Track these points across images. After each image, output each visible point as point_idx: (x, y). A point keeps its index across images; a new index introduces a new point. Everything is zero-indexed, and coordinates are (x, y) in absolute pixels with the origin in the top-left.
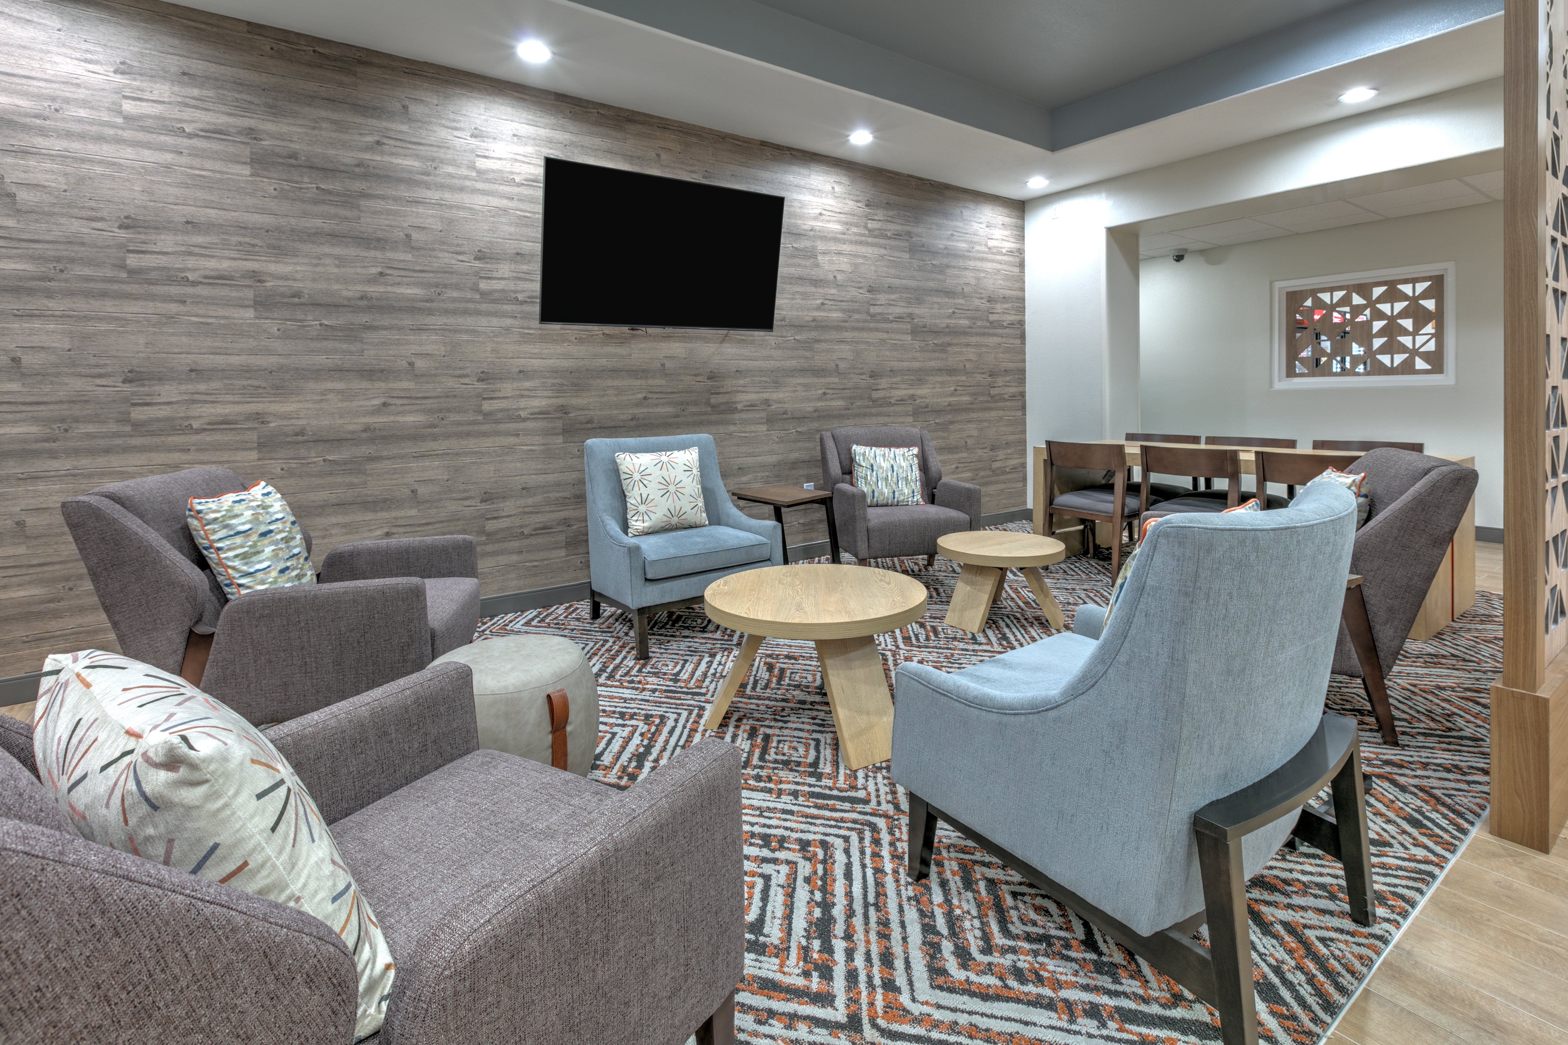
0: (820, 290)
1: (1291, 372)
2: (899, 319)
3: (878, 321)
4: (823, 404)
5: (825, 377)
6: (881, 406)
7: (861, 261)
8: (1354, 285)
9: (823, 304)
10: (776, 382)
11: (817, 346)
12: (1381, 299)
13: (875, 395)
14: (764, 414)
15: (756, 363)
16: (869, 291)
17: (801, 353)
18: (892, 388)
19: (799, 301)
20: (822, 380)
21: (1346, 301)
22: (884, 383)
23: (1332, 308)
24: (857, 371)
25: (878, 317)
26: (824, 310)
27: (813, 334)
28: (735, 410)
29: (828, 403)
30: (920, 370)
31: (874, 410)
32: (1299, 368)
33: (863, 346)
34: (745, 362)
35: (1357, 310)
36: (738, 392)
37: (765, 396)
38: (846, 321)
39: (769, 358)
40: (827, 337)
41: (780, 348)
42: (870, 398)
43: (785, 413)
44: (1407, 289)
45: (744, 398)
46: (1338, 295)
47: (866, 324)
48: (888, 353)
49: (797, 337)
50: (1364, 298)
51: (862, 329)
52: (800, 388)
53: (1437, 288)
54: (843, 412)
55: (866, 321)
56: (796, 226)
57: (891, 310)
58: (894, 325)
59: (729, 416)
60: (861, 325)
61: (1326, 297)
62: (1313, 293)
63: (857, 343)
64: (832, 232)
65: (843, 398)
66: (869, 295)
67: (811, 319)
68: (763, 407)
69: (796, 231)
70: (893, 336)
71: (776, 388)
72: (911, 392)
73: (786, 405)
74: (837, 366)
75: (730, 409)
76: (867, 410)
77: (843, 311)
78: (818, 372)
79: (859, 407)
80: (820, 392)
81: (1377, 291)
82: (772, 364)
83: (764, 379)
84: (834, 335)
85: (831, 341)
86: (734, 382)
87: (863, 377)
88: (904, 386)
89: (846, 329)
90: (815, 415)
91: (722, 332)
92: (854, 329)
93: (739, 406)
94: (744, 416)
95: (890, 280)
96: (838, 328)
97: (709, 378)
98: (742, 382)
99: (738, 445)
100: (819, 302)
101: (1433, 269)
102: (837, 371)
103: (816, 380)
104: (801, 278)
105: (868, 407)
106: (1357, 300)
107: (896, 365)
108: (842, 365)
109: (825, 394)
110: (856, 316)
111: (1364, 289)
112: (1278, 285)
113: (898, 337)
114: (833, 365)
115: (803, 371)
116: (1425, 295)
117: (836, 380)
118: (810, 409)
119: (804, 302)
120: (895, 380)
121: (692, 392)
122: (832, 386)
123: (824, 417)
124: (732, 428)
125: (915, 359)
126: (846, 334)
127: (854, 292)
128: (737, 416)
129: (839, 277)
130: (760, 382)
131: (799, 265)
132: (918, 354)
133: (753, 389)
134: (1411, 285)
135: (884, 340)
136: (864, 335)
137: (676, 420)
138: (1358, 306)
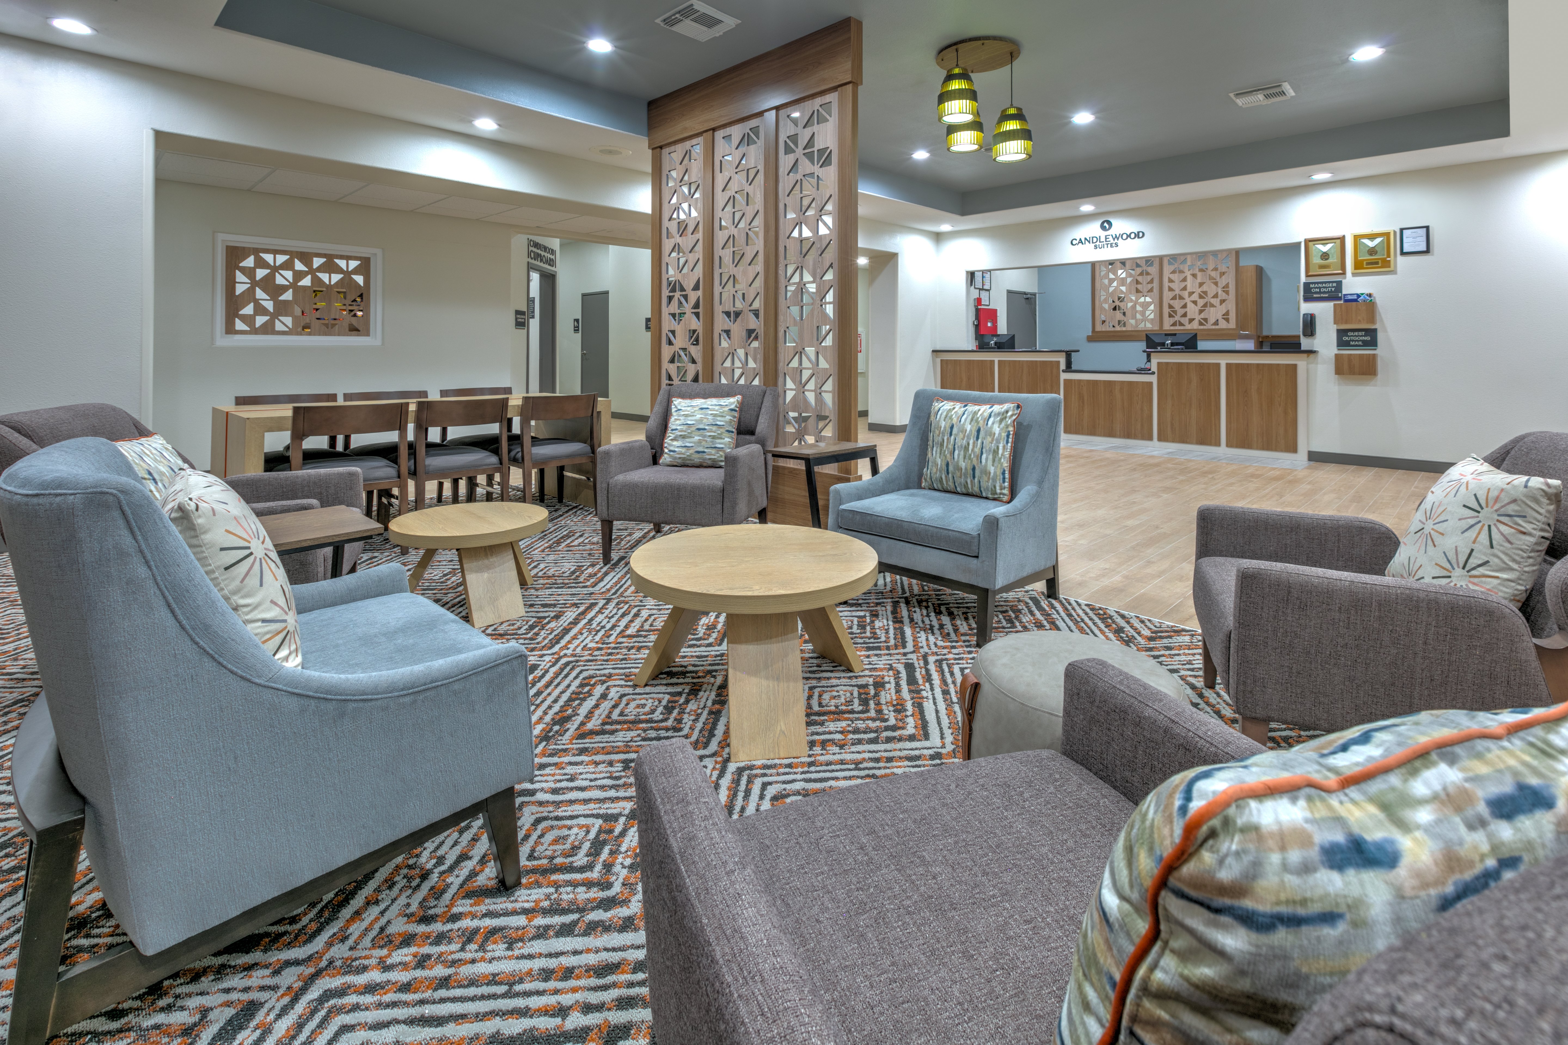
1: (230, 329)
8: (297, 252)
12: (321, 269)
21: (288, 265)
23: (275, 269)
32: (239, 325)
35: (299, 275)
44: (342, 263)
46: (281, 259)
50: (306, 266)
53: (365, 267)
61: (269, 258)
62: (256, 252)
81: (317, 262)
101: (364, 252)
106: (299, 266)
111: (306, 258)
112: (221, 237)
116: (356, 271)
134: (345, 261)
138: (301, 272)
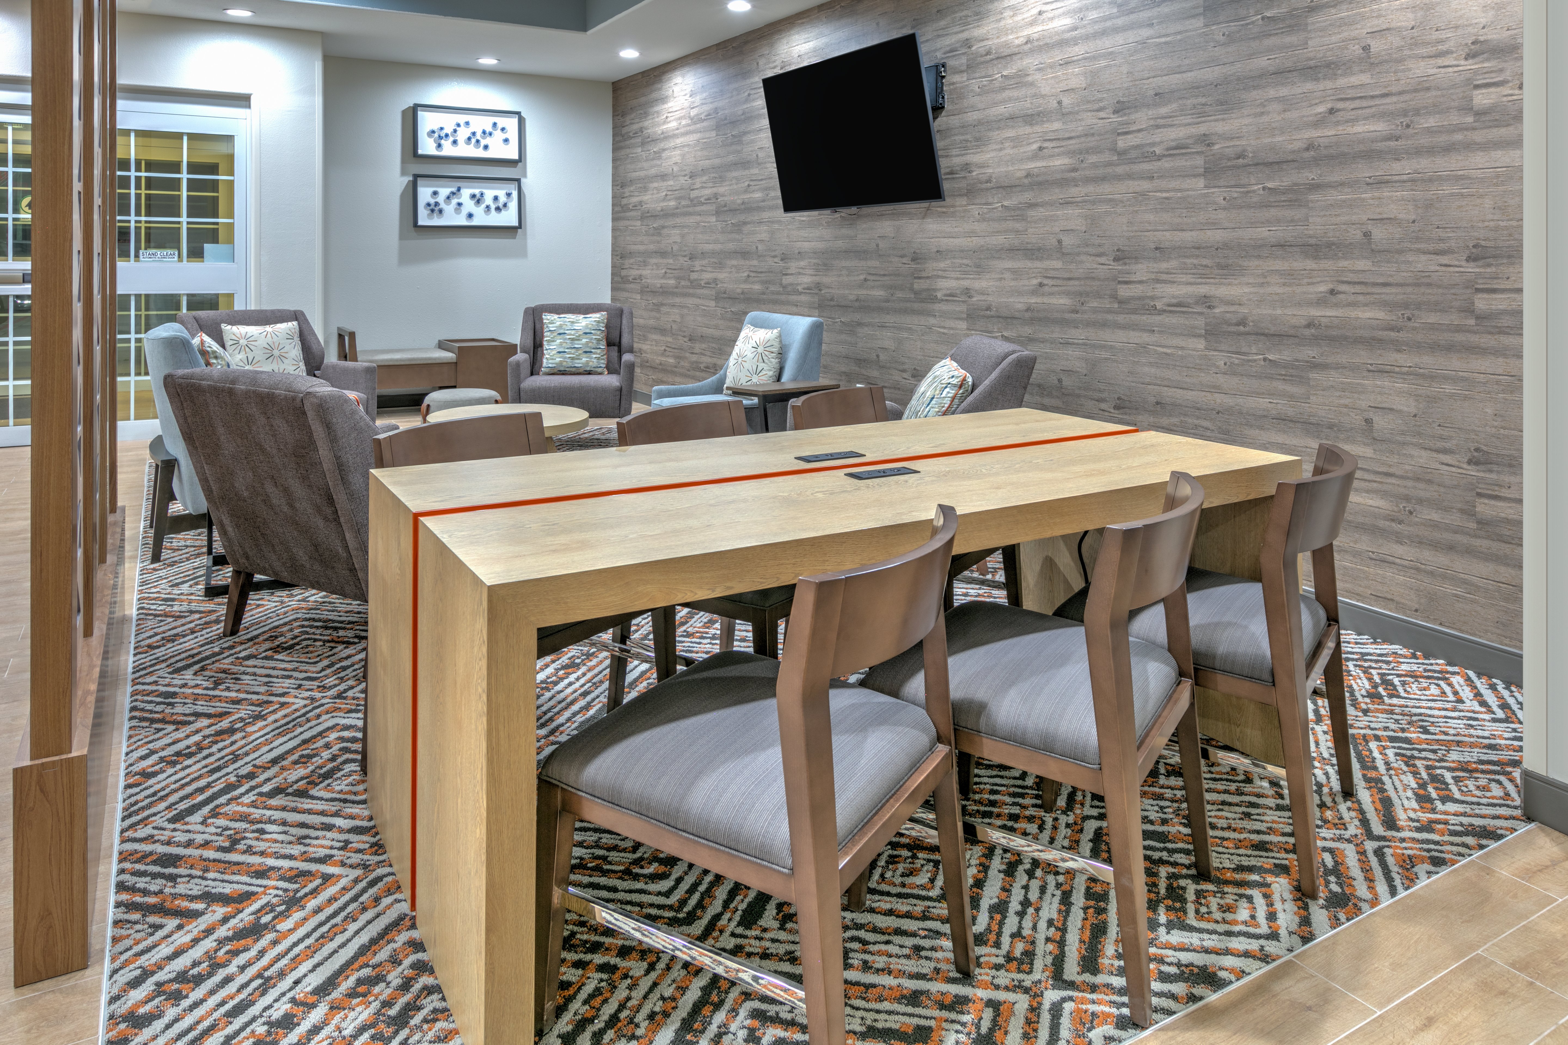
0: (1038, 128)
2: (1178, 149)
3: (1132, 162)
4: (1039, 300)
5: (1041, 259)
6: (1134, 312)
7: (1103, 63)
9: (1041, 149)
10: (978, 266)
11: (1031, 213)
13: (1124, 292)
14: (963, 308)
15: (957, 241)
16: (1115, 112)
17: (1011, 224)
18: (1158, 281)
19: (1009, 151)
20: (1038, 264)
22: (1141, 270)
24: (1091, 250)
25: (1134, 154)
26: (1043, 158)
27: (1027, 196)
28: (934, 300)
29: (1046, 300)
30: (1226, 246)
31: (1121, 318)
33: (1104, 208)
34: (946, 240)
36: (938, 277)
37: (966, 283)
38: (1075, 170)
39: (972, 234)
40: (1046, 197)
41: (984, 220)
42: (1114, 297)
43: (988, 309)
45: (945, 285)
47: (1109, 170)
48: (1151, 217)
49: (1006, 203)
51: (1103, 179)
52: (1007, 275)
54: (1068, 316)
55: (1110, 164)
56: (1007, 45)
57: (1159, 136)
58: (1166, 164)
59: (930, 306)
60: (1101, 172)
63: (1093, 202)
64: (1057, 33)
65: (1068, 294)
66: (1116, 118)
67: (1024, 173)
68: (963, 298)
69: (1007, 52)
70: (1163, 184)
71: (979, 273)
72: (1203, 290)
73: (990, 298)
74: (1060, 242)
75: (928, 297)
76: (1110, 317)
77: (1071, 153)
78: (1032, 252)
79: (1095, 311)
80: (1035, 282)
82: (975, 242)
83: (965, 261)
84: (1057, 194)
85: (1050, 204)
86: (935, 264)
87: (1103, 260)
88: (1184, 278)
89: (1075, 182)
90: (1028, 315)
91: (924, 204)
92: (1088, 180)
93: (939, 295)
94: (944, 307)
95: (1159, 81)
96: (1063, 183)
97: (913, 260)
98: (942, 265)
99: (936, 342)
100: (1035, 146)
102: (1060, 250)
103: (1029, 264)
104: (1012, 118)
105: (1110, 311)
107: (1168, 237)
108: (1068, 241)
109: (1041, 285)
110: (1093, 159)
113: (1173, 184)
114: (1054, 242)
115: (1012, 251)
117: (1058, 264)
118: (1020, 306)
119: (1015, 151)
120: (1164, 266)
121: (898, 275)
122: (1052, 274)
123: (1040, 320)
124: (932, 321)
125: (1214, 225)
126: (1074, 191)
127: (1089, 119)
128: (937, 306)
129: (1066, 101)
130: (961, 265)
131: (1010, 99)
132: (1221, 215)
133: (953, 275)
135: (1143, 194)
136: (1106, 188)
137: (887, 304)
